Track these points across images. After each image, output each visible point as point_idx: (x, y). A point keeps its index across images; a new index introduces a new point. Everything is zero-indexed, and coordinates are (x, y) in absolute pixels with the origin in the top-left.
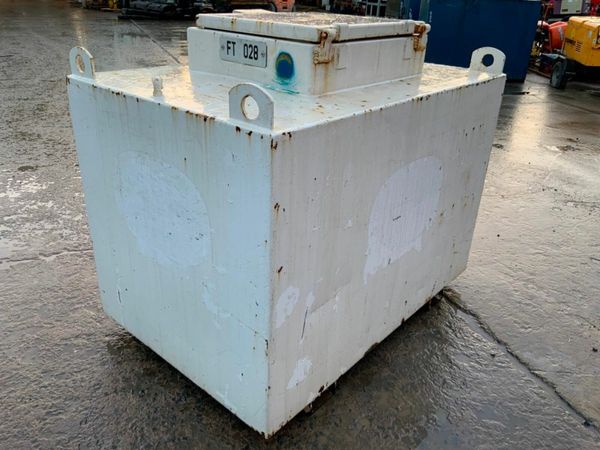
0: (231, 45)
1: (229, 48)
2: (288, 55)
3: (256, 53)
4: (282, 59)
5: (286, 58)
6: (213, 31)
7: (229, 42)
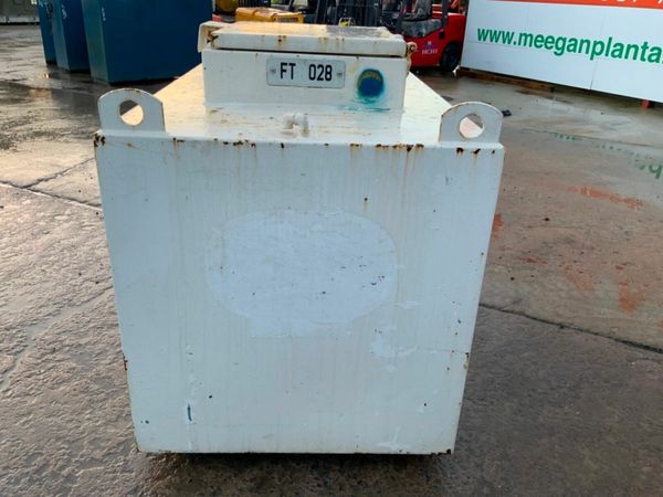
0: (288, 68)
1: (283, 71)
2: (377, 72)
3: (330, 73)
4: (367, 76)
5: (374, 75)
6: (255, 53)
7: (282, 64)
